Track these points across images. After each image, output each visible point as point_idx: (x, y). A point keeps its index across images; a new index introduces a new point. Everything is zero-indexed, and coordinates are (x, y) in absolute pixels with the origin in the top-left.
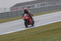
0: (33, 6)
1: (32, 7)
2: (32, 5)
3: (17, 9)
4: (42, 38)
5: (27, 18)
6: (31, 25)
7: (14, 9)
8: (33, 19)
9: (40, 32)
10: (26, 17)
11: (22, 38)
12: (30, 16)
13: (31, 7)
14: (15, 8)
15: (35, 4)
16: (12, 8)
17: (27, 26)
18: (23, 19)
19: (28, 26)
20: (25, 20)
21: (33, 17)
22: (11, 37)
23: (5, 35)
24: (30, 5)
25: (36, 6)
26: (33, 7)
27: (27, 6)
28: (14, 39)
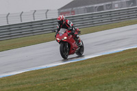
0: (110, 6)
1: (107, 9)
2: (107, 3)
3: (73, 12)
4: (128, 77)
5: (65, 38)
6: (75, 55)
7: (68, 12)
8: (79, 41)
9: (126, 63)
10: (63, 36)
11: (84, 76)
12: (73, 34)
13: (105, 8)
14: (70, 9)
15: (113, 2)
16: (62, 11)
17: (67, 56)
18: (57, 41)
19: (69, 57)
20: (61, 42)
21: (81, 37)
22: (61, 75)
23: (47, 69)
24: (102, 4)
25: (116, 6)
26: (111, 8)
27: (95, 6)
28: (66, 79)
